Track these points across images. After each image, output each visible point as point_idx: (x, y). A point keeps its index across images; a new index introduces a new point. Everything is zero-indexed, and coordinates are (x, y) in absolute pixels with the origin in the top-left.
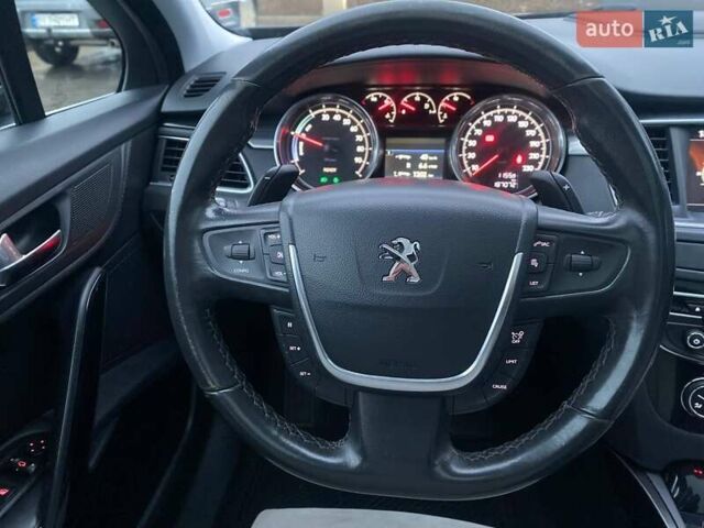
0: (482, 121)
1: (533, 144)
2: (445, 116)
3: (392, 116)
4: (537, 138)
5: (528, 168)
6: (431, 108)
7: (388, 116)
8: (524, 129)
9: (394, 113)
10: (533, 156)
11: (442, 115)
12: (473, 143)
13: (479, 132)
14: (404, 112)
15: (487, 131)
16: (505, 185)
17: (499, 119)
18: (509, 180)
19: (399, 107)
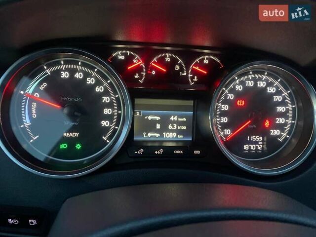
0: (234, 86)
1: (280, 109)
2: (196, 79)
3: (141, 76)
4: (283, 103)
5: (275, 132)
6: (181, 70)
7: (137, 76)
8: (272, 95)
9: (144, 73)
10: (280, 121)
11: (192, 78)
12: (225, 108)
13: (231, 97)
14: (154, 73)
15: (239, 96)
16: (253, 147)
17: (250, 84)
18: (256, 143)
19: (149, 68)
